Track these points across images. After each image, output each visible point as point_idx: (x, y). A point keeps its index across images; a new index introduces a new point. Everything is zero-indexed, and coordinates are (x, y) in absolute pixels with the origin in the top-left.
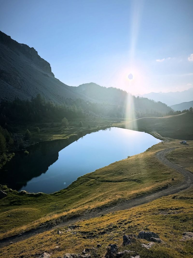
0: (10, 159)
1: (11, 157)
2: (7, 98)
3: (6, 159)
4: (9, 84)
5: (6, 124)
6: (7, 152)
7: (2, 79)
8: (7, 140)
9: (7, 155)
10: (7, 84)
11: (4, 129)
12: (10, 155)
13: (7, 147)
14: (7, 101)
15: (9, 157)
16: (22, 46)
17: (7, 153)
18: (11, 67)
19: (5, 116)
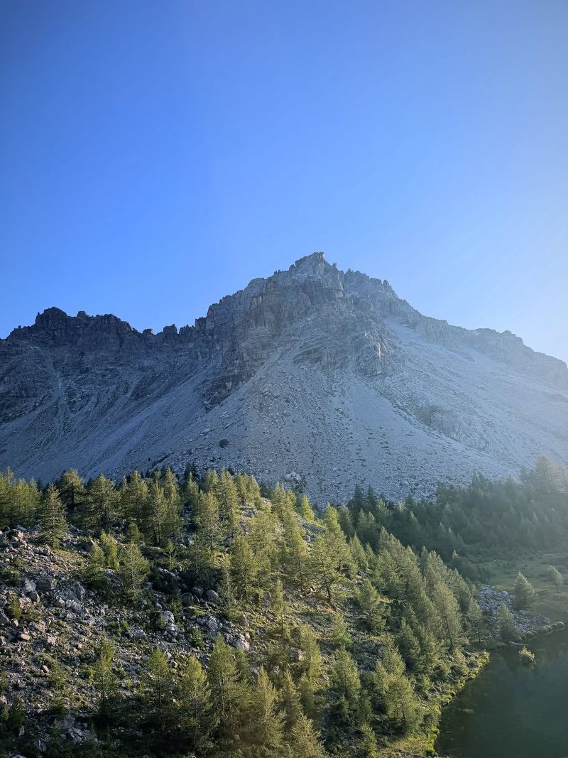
0: (477, 670)
1: (480, 664)
2: (450, 479)
3: (466, 670)
4: (452, 438)
5: (455, 554)
6: (464, 646)
7: (434, 429)
8: (464, 607)
9: (466, 655)
10: (448, 439)
11: (450, 570)
12: (476, 658)
13: (465, 627)
14: (452, 487)
15: (471, 665)
16: (477, 334)
17: (467, 650)
18: (455, 394)
19: (450, 529)
